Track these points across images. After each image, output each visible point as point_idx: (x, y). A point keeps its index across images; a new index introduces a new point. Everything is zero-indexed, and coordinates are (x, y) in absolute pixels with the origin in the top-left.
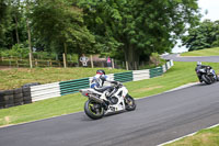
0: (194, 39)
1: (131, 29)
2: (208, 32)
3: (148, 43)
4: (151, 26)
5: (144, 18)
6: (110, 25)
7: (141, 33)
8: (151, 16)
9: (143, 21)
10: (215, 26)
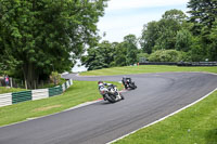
0: (93, 59)
1: (30, 48)
2: (106, 52)
3: (47, 62)
4: (51, 45)
5: (44, 38)
6: (10, 43)
7: (41, 52)
8: (51, 35)
9: (44, 40)
10: (112, 47)
